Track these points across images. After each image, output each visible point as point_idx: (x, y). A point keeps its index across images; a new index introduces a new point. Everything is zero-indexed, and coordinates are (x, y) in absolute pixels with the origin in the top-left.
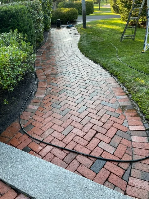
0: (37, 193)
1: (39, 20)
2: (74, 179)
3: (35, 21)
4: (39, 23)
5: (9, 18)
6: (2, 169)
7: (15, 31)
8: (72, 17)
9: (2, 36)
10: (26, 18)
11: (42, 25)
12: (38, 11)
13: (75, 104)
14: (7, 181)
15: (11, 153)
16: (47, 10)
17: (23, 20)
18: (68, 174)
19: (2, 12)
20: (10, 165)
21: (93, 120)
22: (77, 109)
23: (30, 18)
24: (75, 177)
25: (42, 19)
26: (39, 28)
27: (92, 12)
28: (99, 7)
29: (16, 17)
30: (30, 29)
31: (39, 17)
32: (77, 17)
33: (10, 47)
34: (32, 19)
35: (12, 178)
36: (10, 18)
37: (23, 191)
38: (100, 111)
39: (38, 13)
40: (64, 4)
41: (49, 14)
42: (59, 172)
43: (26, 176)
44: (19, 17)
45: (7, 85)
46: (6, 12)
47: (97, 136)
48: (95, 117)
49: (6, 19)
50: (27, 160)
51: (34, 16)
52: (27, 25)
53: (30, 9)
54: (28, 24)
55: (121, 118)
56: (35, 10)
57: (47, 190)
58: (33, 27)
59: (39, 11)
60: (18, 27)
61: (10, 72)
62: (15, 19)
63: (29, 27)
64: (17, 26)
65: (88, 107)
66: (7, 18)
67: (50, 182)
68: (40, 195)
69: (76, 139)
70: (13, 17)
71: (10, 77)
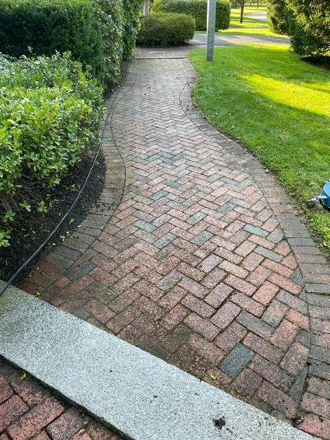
0: (106, 409)
1: (115, 34)
2: (188, 387)
3: (105, 36)
4: (114, 40)
5: (52, 24)
6: (32, 351)
7: (65, 53)
8: (182, 34)
9: (37, 63)
10: (88, 27)
11: (118, 46)
12: (113, 15)
13: (185, 226)
14: (42, 379)
15: (49, 320)
16: (131, 14)
17: (81, 31)
18: (174, 375)
19: (39, 10)
20: (49, 345)
21: (225, 265)
22: (189, 236)
23: (96, 28)
24: (189, 382)
25: (120, 33)
26: (112, 51)
27: (226, 27)
28: (242, 16)
29: (66, 23)
30: (96, 53)
31: (114, 27)
32: (193, 35)
33: (56, 89)
34: (100, 31)
35: (52, 373)
36: (55, 26)
37: (77, 402)
38: (242, 246)
39: (114, 18)
40: (164, 4)
41: (135, 24)
42: (153, 367)
43: (85, 371)
44: (74, 24)
45: (49, 171)
46: (47, 11)
47: (233, 298)
48: (232, 257)
49: (46, 25)
50: (86, 337)
51: (105, 26)
52: (89, 44)
53: (97, 10)
54: (92, 41)
55: (287, 265)
56: (108, 12)
57: (130, 405)
58: (101, 49)
59: (116, 14)
60: (70, 46)
61: (58, 144)
62: (66, 28)
63: (94, 48)
64: (69, 43)
65: (215, 235)
66: (48, 24)
67: (134, 388)
68: (114, 413)
69: (187, 302)
70: (62, 23)
71: (57, 155)
